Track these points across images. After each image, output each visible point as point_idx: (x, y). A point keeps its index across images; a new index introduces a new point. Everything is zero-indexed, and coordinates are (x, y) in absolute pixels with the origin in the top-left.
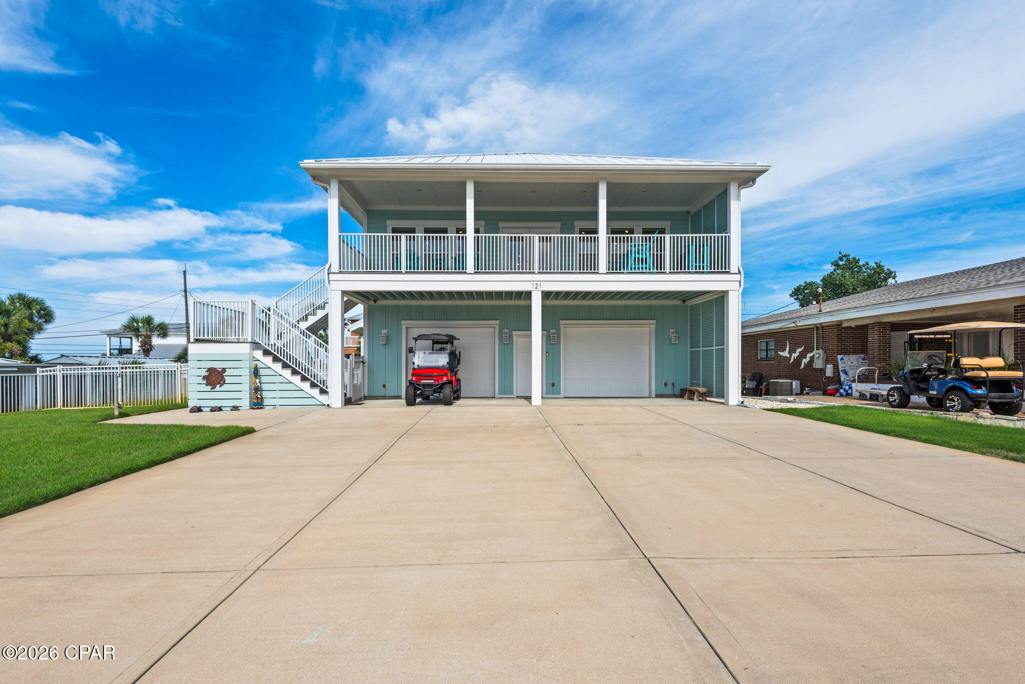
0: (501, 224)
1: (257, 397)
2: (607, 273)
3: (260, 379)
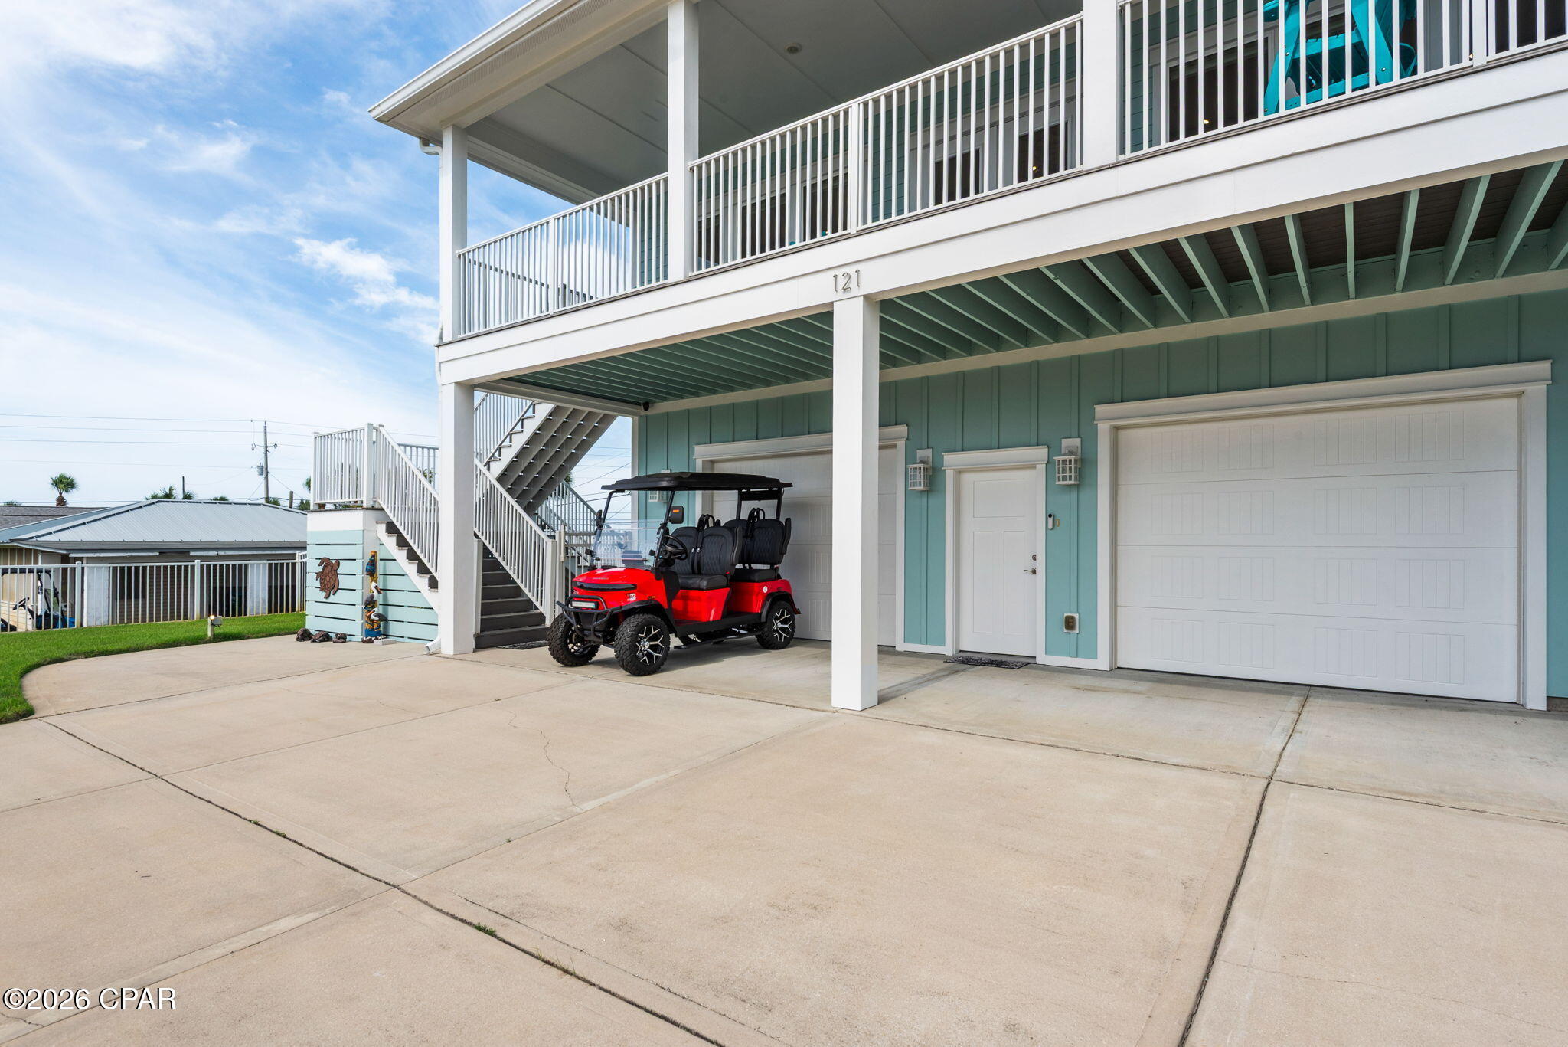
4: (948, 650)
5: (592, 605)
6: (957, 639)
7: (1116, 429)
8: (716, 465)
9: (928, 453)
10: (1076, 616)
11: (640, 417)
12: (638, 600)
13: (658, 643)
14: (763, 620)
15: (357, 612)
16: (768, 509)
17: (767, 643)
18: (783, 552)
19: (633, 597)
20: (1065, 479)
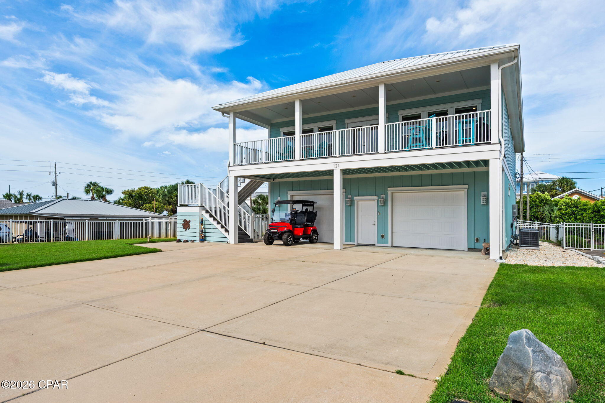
0: (347, 121)
1: (202, 235)
2: (386, 153)
3: (204, 226)
4: (356, 243)
5: (277, 230)
6: (358, 241)
7: (392, 193)
8: (294, 197)
9: (350, 196)
10: (384, 235)
11: (271, 182)
12: (287, 229)
13: (291, 239)
14: (311, 236)
15: (197, 234)
16: (310, 209)
17: (312, 242)
18: (315, 219)
19: (286, 229)
20: (381, 204)
